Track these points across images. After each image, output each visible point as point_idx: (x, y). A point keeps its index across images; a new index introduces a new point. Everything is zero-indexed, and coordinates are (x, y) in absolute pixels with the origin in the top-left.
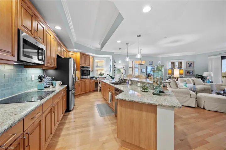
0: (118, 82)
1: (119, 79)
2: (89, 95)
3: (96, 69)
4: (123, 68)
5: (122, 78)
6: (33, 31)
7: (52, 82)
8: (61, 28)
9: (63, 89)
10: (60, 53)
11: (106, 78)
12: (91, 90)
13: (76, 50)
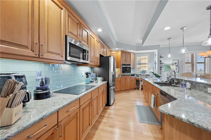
0: (167, 82)
1: (168, 78)
2: (129, 92)
3: (138, 66)
4: (175, 64)
5: (174, 77)
6: (78, 36)
7: (96, 78)
8: (102, 30)
9: (103, 84)
10: (103, 53)
11: (149, 75)
12: (132, 88)
13: (117, 49)
